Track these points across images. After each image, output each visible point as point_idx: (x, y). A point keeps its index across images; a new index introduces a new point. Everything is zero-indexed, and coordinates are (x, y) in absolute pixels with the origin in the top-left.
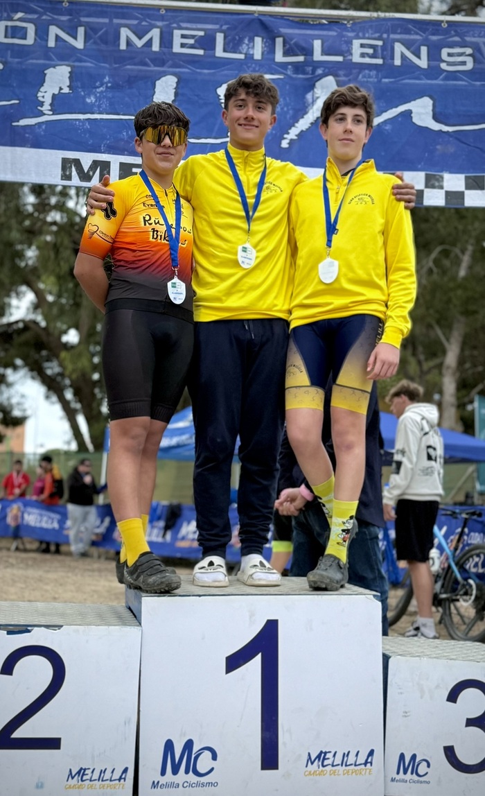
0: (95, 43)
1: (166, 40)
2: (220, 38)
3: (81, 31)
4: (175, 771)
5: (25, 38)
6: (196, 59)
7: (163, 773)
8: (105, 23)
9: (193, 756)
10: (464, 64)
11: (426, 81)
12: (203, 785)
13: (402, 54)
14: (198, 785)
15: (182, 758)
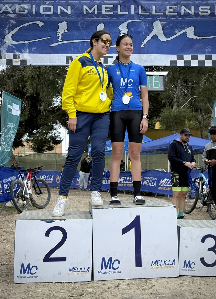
1: (100, 9)
2: (119, 7)
3: (70, 7)
4: (106, 268)
5: (50, 11)
6: (111, 15)
7: (102, 269)
8: (78, 3)
9: (112, 263)
10: (207, 12)
11: (194, 18)
12: (116, 272)
13: (184, 10)
14: (114, 272)
15: (108, 263)
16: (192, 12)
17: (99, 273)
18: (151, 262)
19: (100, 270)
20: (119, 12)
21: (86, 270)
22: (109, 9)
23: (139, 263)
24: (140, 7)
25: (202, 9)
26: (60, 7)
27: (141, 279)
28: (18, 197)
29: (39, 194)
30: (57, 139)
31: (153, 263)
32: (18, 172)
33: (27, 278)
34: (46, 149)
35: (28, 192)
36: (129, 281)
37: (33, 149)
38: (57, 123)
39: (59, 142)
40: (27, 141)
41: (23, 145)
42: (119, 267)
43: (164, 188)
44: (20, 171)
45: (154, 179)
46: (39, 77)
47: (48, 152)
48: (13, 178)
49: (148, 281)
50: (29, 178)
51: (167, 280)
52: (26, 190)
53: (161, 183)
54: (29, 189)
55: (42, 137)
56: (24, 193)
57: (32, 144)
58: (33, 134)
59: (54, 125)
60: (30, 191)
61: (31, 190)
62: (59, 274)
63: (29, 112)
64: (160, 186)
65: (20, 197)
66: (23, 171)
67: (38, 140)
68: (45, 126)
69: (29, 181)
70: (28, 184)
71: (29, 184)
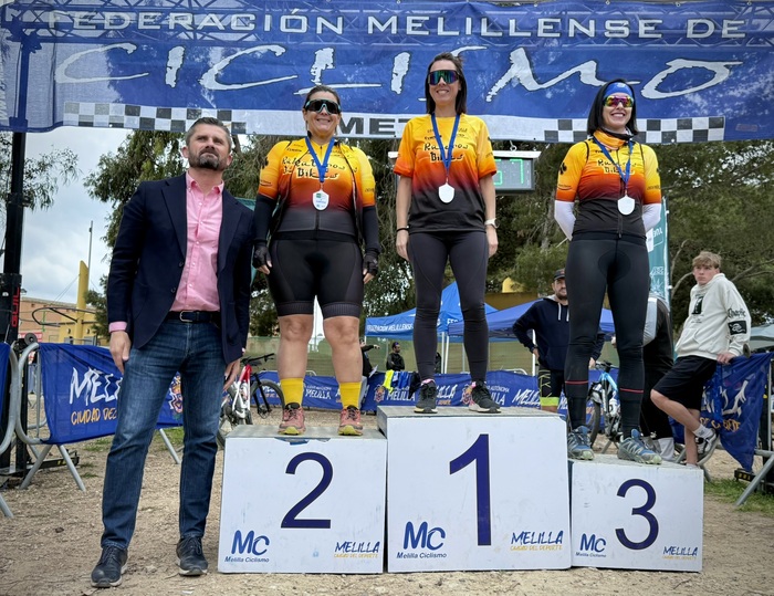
0: (350, 27)
1: (401, 24)
2: (441, 20)
3: (340, 20)
4: (414, 545)
5: (300, 28)
7: (406, 546)
8: (356, 13)
9: (428, 534)
10: (622, 32)
11: (595, 45)
12: (435, 555)
13: (575, 27)
14: (431, 555)
16: (591, 32)
17: (399, 555)
19: (402, 550)
20: (441, 31)
21: (371, 548)
22: (420, 25)
23: (484, 537)
24: (484, 21)
25: (612, 25)
26: (320, 21)
35: (243, 406)
36: (464, 574)
42: (442, 544)
49: (505, 576)
51: (546, 574)
52: (238, 402)
54: (245, 401)
56: (234, 408)
61: (248, 401)
65: (226, 416)
69: (245, 384)
70: (242, 388)
71: (245, 390)
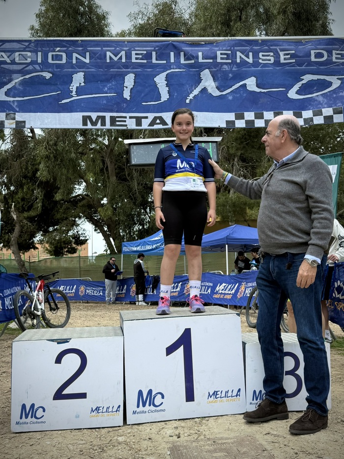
1: (129, 56)
2: (154, 54)
3: (88, 54)
4: (144, 405)
5: (62, 60)
6: (144, 64)
7: (138, 406)
8: (99, 50)
9: (152, 397)
10: (270, 60)
11: (253, 69)
12: (158, 411)
13: (240, 57)
14: (155, 411)
15: (147, 399)
16: (250, 60)
17: (134, 413)
18: (208, 394)
19: (135, 409)
20: (154, 61)
21: (115, 409)
22: (141, 56)
23: (190, 397)
24: (182, 54)
25: (263, 56)
26: (75, 55)
27: (194, 418)
28: (25, 314)
29: (54, 310)
30: (81, 238)
31: (210, 396)
32: (25, 281)
33: (30, 424)
34: (67, 252)
35: (39, 307)
36: (177, 422)
37: (50, 252)
38: (80, 218)
39: (84, 242)
40: (41, 242)
41: (35, 248)
42: (162, 403)
43: (222, 295)
44: (28, 279)
45: (207, 284)
46: (55, 157)
47: (70, 255)
48: (17, 289)
49: (204, 421)
50: (40, 288)
51: (231, 419)
52: (36, 305)
53: (217, 289)
54: (40, 304)
55: (61, 237)
56: (33, 309)
57: (47, 245)
58: (48, 232)
59: (77, 219)
60: (41, 306)
61: (43, 304)
62: (76, 417)
63: (43, 203)
64: (217, 293)
65: (27, 315)
66: (32, 280)
67: (55, 240)
68: (65, 222)
69: (40, 293)
70: (38, 296)
71: (40, 297)
